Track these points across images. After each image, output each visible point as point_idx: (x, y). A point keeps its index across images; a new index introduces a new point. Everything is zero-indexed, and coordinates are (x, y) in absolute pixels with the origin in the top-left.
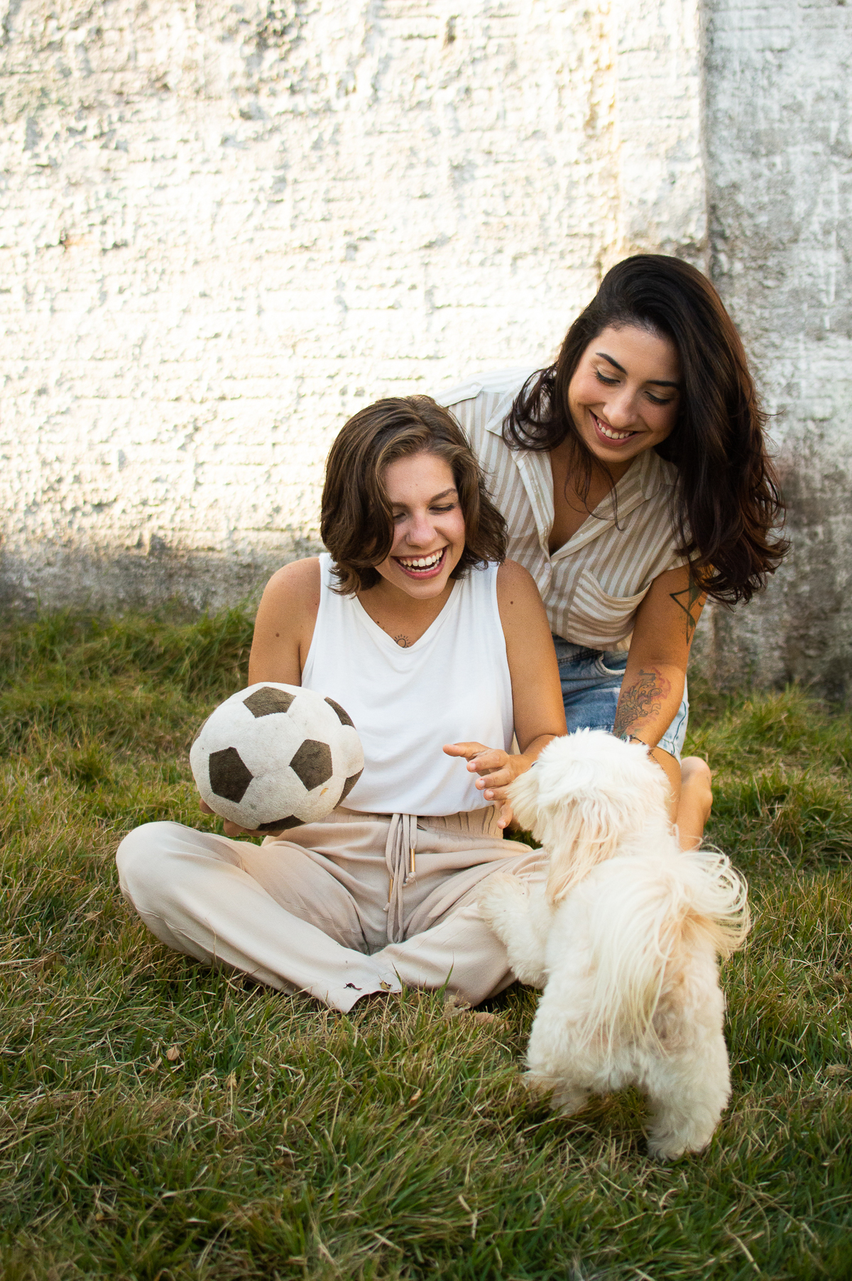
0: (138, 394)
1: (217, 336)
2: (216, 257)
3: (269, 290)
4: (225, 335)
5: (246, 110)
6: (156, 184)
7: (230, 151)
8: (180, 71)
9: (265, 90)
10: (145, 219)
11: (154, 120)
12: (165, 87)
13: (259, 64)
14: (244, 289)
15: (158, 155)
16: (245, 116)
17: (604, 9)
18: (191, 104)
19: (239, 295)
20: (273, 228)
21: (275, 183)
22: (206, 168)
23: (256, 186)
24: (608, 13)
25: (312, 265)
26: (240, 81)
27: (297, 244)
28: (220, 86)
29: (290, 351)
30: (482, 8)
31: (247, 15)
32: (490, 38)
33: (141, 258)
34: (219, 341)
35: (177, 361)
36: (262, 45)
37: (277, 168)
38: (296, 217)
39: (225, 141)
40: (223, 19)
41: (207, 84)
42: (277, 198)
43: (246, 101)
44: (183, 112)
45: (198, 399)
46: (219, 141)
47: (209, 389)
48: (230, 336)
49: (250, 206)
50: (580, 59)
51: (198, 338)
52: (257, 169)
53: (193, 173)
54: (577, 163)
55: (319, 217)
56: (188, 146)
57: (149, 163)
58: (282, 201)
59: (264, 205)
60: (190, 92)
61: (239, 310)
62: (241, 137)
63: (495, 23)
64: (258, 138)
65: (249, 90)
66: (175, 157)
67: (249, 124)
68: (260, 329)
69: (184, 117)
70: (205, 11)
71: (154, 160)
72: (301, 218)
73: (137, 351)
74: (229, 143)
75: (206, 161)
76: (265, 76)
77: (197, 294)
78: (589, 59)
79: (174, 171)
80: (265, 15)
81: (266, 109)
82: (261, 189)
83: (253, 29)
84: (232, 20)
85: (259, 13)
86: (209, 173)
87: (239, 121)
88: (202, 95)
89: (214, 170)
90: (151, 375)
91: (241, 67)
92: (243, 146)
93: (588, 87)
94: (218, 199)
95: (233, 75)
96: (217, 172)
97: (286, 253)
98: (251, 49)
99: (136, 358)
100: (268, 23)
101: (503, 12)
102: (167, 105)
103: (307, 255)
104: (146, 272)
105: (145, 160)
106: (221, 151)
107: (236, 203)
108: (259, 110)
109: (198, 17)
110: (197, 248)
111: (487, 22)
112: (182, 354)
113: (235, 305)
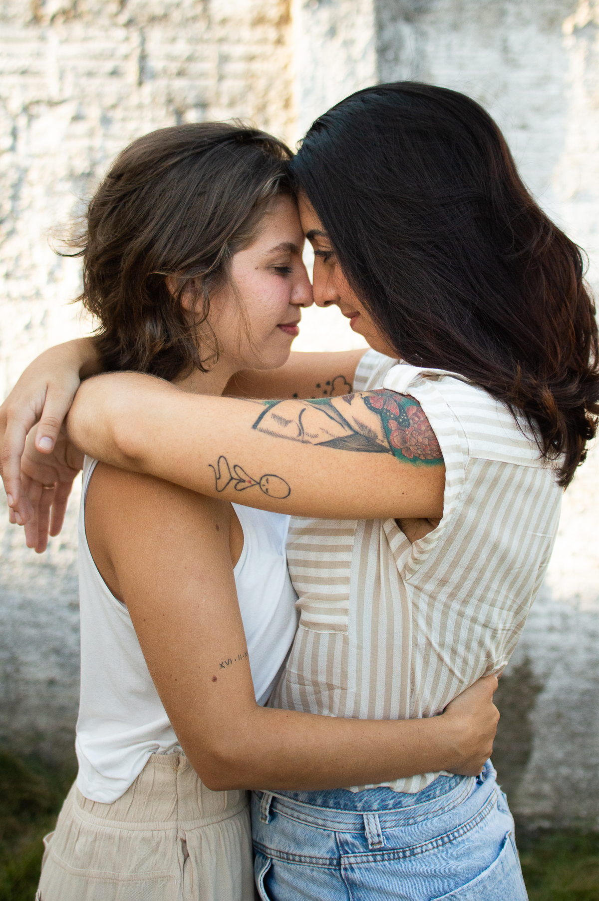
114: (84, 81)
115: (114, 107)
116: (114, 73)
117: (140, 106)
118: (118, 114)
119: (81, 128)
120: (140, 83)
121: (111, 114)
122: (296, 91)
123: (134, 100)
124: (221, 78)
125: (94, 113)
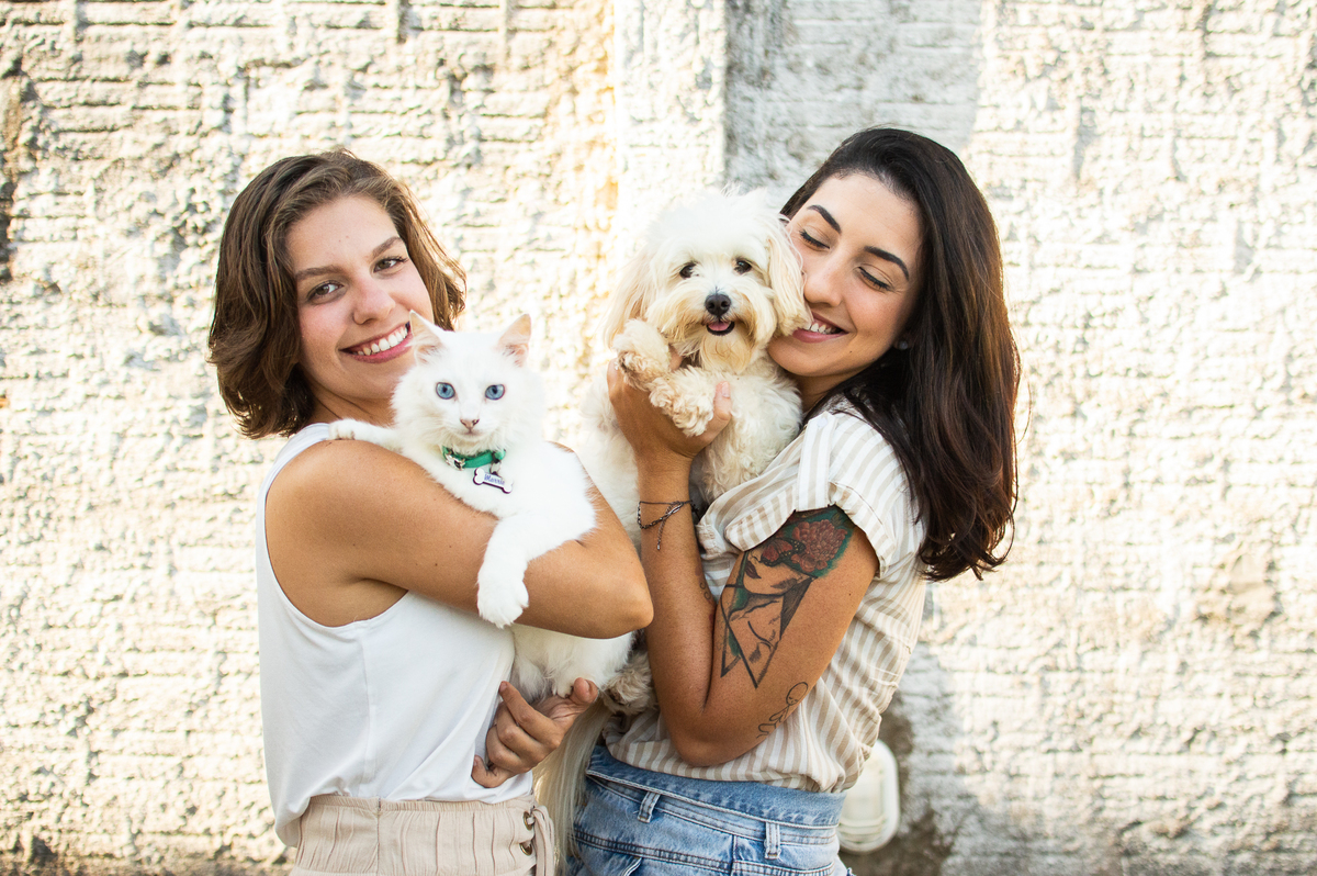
0: (15, 665)
1: (117, 598)
2: (117, 502)
3: (183, 545)
4: (127, 598)
5: (157, 323)
6: (39, 407)
7: (136, 372)
8: (73, 270)
9: (181, 299)
10: (26, 450)
11: (38, 327)
12: (55, 288)
13: (174, 267)
14: (152, 542)
15: (44, 371)
16: (157, 330)
17: (603, 224)
18: (87, 310)
19: (146, 549)
20: (190, 470)
21: (193, 414)
22: (104, 392)
23: (168, 416)
24: (607, 230)
25: (237, 517)
26: (151, 287)
27: (219, 490)
28: (124, 291)
29: (209, 621)
30: (454, 215)
31: (161, 206)
32: (463, 252)
33: (20, 498)
34: (121, 605)
35: (67, 627)
36: (179, 243)
37: (196, 397)
38: (219, 457)
39: (130, 359)
40: (130, 208)
41: (107, 289)
42: (196, 432)
43: (157, 312)
44: (76, 320)
45: (93, 675)
46: (122, 358)
47: (108, 663)
48: (133, 600)
49: (160, 441)
50: (573, 283)
51: (93, 600)
52: (170, 396)
53: (88, 396)
54: (566, 407)
55: (247, 458)
56: (82, 363)
57: (31, 381)
58: (201, 436)
59: (178, 441)
60: (86, 296)
61: (145, 567)
62: (149, 357)
63: (468, 233)
64: (172, 358)
65: (160, 297)
66: (65, 375)
67: (160, 339)
68: (172, 593)
69: (76, 327)
70: (107, 196)
71: (38, 377)
72: (225, 459)
73: (14, 613)
74: (136, 361)
75: (106, 383)
76: (181, 281)
77: (92, 545)
78: (584, 283)
79: (63, 393)
80: (182, 206)
81: (182, 322)
82: (176, 421)
83: (167, 223)
84: (141, 210)
85: (176, 203)
86: (109, 397)
87: (148, 335)
88: (101, 301)
89: (115, 394)
90: (32, 643)
91: (152, 269)
92: (152, 367)
93: (582, 317)
94: (120, 430)
95: (141, 278)
96: (119, 397)
97: (205, 501)
98: (164, 248)
99: (12, 622)
100: (186, 216)
101: (479, 221)
102: (54, 309)
103: (231, 505)
104: (27, 515)
105: (27, 377)
106: (124, 371)
107: (143, 436)
108: (173, 323)
109: (97, 203)
110: (92, 490)
111: (459, 232)
112: (73, 619)
113: (139, 562)
114: (322, 34)
115: (364, 70)
116: (363, 25)
117: (400, 69)
118: (369, 80)
119: (319, 98)
120: (401, 39)
121: (359, 78)
122: (617, 49)
123: (392, 61)
124: (513, 32)
125: (337, 78)
